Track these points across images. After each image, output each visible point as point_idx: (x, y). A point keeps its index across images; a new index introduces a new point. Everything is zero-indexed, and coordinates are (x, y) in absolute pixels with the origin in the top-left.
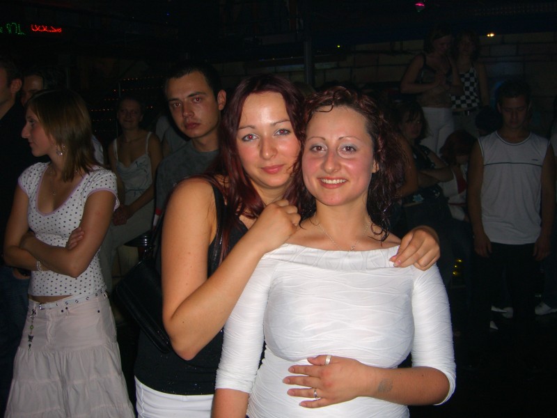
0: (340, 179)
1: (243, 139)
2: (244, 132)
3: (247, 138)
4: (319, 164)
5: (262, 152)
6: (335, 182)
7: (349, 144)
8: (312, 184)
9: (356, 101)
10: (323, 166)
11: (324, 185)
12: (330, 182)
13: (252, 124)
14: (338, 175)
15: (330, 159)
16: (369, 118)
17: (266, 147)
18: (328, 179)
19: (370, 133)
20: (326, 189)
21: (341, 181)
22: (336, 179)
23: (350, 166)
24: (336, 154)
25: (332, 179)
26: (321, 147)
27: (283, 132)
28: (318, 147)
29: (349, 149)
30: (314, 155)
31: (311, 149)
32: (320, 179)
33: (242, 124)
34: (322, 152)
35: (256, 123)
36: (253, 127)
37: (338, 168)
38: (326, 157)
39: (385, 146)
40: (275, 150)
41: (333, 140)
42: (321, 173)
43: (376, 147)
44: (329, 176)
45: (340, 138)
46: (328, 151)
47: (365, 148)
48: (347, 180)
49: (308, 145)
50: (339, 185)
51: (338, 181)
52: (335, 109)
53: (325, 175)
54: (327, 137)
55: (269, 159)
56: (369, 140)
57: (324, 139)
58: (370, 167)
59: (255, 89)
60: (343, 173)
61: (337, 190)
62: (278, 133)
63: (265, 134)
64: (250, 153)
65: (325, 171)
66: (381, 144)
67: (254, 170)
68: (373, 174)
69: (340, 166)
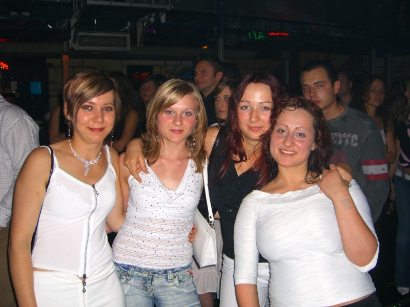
0: (293, 151)
1: (242, 108)
2: (242, 104)
3: (244, 108)
4: (281, 141)
5: (251, 118)
6: (289, 152)
7: (301, 132)
8: (275, 152)
9: (310, 107)
10: (284, 142)
11: (282, 153)
12: (286, 152)
13: (249, 100)
14: (292, 149)
15: (289, 139)
16: (315, 118)
17: (254, 115)
18: (286, 150)
19: (314, 127)
20: (283, 156)
21: (293, 153)
22: (290, 151)
23: (299, 145)
24: (292, 137)
25: (288, 151)
26: (284, 131)
27: (266, 108)
28: (282, 130)
29: (301, 135)
30: (279, 135)
31: (278, 131)
32: (280, 150)
33: (242, 99)
34: (285, 134)
35: (251, 100)
36: (249, 102)
37: (293, 145)
38: (287, 137)
39: (322, 136)
40: (258, 118)
41: (292, 127)
42: (282, 146)
43: (316, 136)
44: (286, 149)
45: (297, 128)
46: (288, 134)
47: (310, 136)
48: (296, 153)
49: (277, 128)
50: (291, 155)
51: (291, 153)
52: (297, 110)
53: (284, 147)
54: (289, 126)
55: (254, 123)
56: (313, 131)
57: (287, 127)
58: (310, 147)
59: (255, 81)
60: (295, 148)
61: (289, 158)
62: (263, 109)
63: (255, 107)
64: (244, 117)
65: (285, 146)
66: (320, 134)
67: (244, 128)
68: (312, 151)
69: (294, 144)
